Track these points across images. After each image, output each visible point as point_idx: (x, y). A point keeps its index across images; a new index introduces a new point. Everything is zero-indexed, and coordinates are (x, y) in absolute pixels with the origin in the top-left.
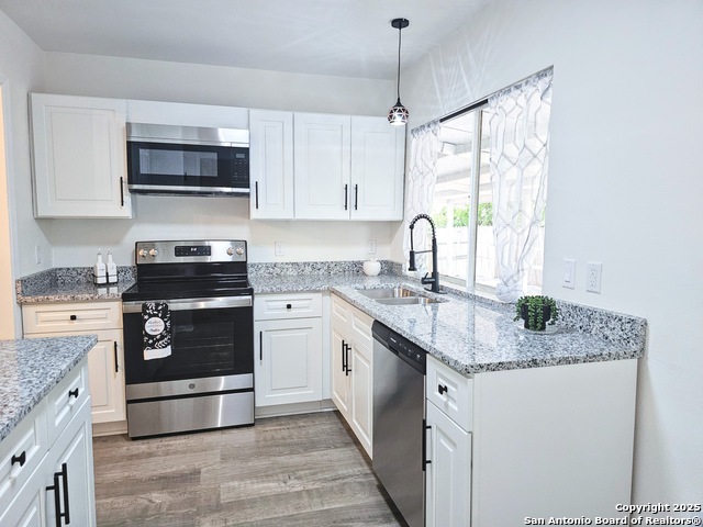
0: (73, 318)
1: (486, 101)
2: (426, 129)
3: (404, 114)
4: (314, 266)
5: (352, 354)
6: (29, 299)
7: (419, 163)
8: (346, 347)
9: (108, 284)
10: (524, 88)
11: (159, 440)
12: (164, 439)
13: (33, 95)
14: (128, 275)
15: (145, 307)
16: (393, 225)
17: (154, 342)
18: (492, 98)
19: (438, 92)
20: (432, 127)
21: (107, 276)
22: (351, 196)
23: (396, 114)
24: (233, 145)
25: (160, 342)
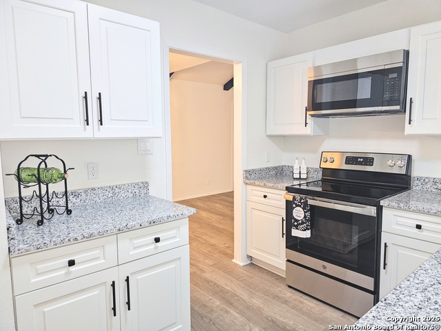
0: (265, 197)
13: (269, 63)
17: (298, 225)
21: (300, 173)
24: (386, 67)
25: (301, 226)
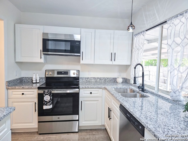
0: (23, 94)
1: (166, 22)
2: (140, 34)
3: (133, 27)
4: (100, 79)
5: (112, 113)
6: (10, 87)
7: (137, 45)
8: (110, 110)
9: (36, 83)
10: (184, 14)
11: (47, 135)
12: (49, 135)
13: (16, 25)
14: (43, 80)
15: (44, 92)
16: (127, 67)
17: (47, 103)
18: (169, 20)
19: (145, 21)
20: (142, 33)
21: (36, 80)
22: (113, 56)
23: (130, 28)
25: (49, 103)
